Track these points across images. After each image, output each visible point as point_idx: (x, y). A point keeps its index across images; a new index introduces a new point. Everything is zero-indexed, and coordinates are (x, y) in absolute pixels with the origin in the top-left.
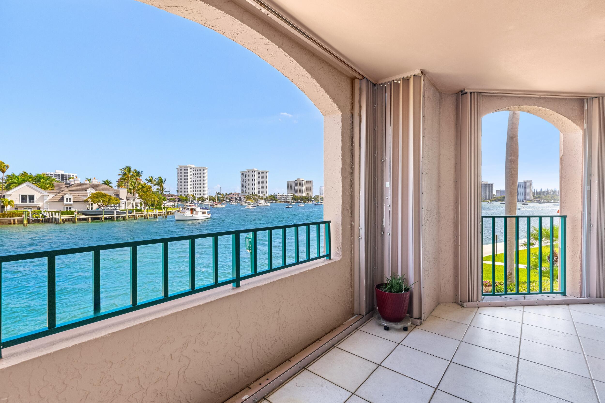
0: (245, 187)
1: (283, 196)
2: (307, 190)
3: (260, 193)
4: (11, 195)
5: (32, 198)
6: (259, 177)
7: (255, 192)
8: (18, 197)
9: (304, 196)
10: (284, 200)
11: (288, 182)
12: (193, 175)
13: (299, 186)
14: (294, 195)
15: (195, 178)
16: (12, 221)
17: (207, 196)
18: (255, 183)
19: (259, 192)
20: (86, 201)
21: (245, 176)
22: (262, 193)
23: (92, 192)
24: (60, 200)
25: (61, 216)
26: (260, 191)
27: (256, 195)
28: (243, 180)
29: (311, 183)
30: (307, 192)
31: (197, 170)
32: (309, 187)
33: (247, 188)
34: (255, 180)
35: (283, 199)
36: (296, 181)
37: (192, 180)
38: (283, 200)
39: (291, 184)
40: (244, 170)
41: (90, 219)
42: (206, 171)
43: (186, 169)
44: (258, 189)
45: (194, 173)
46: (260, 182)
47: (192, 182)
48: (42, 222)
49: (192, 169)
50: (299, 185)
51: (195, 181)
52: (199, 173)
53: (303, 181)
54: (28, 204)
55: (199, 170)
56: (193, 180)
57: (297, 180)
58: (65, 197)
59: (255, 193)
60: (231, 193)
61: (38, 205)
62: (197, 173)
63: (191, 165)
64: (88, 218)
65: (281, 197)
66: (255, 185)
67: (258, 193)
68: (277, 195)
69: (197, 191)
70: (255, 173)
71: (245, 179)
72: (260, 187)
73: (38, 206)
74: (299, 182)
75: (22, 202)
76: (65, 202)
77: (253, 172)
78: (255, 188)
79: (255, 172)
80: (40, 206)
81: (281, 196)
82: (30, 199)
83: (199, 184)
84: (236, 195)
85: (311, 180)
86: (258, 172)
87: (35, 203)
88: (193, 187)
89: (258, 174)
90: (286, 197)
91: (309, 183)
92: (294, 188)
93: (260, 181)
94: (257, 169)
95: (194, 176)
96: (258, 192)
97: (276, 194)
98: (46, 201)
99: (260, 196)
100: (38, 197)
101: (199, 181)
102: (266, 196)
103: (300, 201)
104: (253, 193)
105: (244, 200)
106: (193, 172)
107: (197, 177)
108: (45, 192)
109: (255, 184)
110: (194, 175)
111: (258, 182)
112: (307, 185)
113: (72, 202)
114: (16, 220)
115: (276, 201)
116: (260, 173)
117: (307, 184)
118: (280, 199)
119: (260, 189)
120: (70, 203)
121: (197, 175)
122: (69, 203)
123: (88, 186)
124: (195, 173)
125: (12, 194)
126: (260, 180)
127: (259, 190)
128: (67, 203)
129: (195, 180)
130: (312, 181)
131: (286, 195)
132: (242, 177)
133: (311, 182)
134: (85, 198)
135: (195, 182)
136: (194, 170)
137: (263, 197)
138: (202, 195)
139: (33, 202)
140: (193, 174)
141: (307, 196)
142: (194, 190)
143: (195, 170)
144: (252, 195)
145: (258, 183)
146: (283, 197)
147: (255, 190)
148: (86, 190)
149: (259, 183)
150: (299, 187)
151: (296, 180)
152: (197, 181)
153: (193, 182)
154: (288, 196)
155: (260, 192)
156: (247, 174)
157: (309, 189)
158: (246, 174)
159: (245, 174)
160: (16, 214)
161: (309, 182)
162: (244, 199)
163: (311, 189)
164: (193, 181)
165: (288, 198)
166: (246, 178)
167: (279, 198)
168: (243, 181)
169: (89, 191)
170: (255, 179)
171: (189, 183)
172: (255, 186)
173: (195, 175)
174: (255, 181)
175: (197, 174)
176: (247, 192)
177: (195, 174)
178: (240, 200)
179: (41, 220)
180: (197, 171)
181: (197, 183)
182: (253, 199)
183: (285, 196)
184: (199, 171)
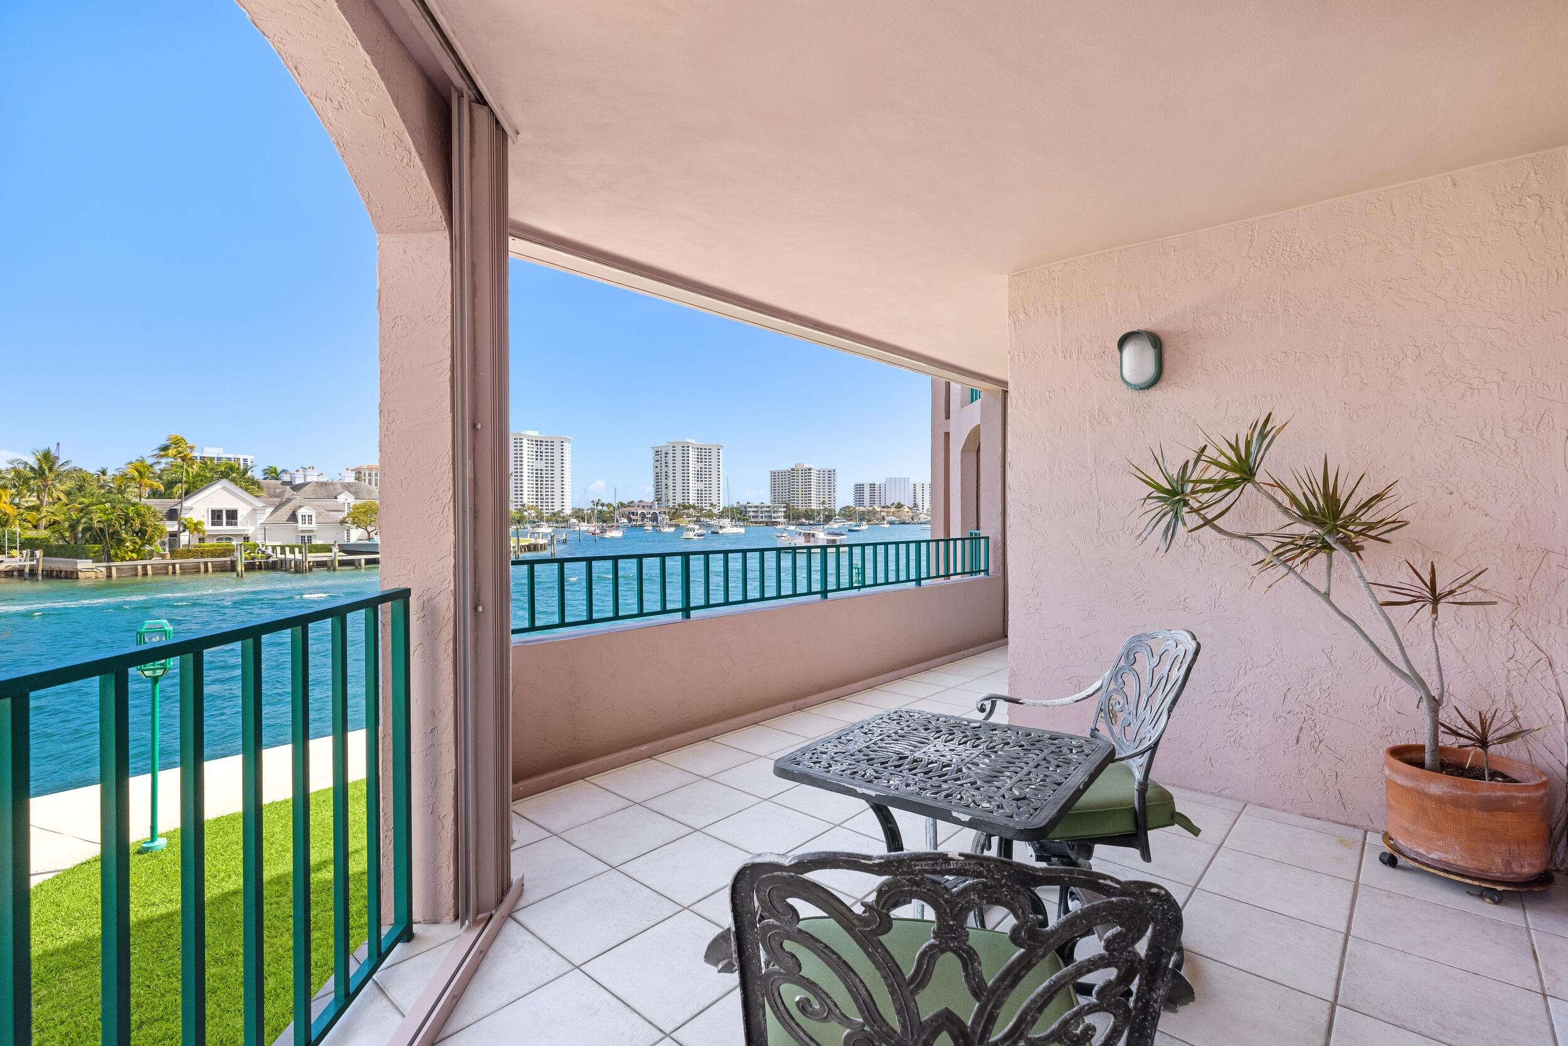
0: (664, 486)
1: (762, 507)
2: (822, 493)
3: (704, 502)
4: (191, 509)
5: (232, 515)
6: (699, 460)
7: (691, 498)
8: (206, 514)
9: (813, 507)
10: (765, 519)
11: (774, 475)
12: (534, 457)
13: (800, 484)
14: (787, 507)
15: (541, 465)
16: (202, 566)
17: (571, 508)
18: (690, 475)
19: (700, 498)
20: (343, 522)
21: (663, 458)
22: (707, 502)
23: (349, 501)
24: (288, 520)
25: (308, 555)
26: (703, 495)
27: (694, 507)
28: (659, 468)
29: (832, 476)
30: (822, 500)
31: (544, 444)
32: (827, 484)
33: (671, 488)
34: (690, 468)
35: (762, 517)
36: (793, 470)
37: (532, 470)
38: (761, 520)
39: (780, 477)
40: (661, 442)
41: (363, 562)
42: (567, 446)
43: (519, 441)
44: (698, 490)
45: (537, 452)
46: (703, 473)
47: (532, 473)
48: (260, 568)
49: (532, 441)
50: (800, 481)
51: (539, 472)
52: (549, 451)
53: (810, 469)
54: (224, 528)
55: (549, 444)
56: (534, 468)
57: (796, 468)
58: (300, 513)
59: (691, 502)
60: (632, 502)
61: (245, 530)
62: (544, 451)
63: (529, 433)
64: (360, 560)
65: (757, 512)
66: (690, 481)
67: (696, 502)
68: (745, 507)
69: (545, 497)
70: (690, 452)
71: (664, 465)
72: (701, 486)
73: (246, 533)
74: (800, 472)
75: (213, 524)
76: (300, 524)
77: (686, 449)
78: (691, 488)
79: (690, 448)
80: (250, 533)
81: (755, 509)
82: (228, 517)
83: (549, 479)
84: (643, 507)
85: (831, 468)
86: (698, 449)
87: (239, 527)
88: (535, 486)
89: (696, 453)
90: (771, 510)
91: (826, 476)
92: (787, 488)
93: (703, 470)
94: (693, 441)
95: (537, 459)
96: (696, 498)
97: (743, 503)
98: (261, 521)
99: (702, 510)
100: (244, 515)
101: (549, 472)
102: (717, 508)
103: (804, 521)
104: (686, 501)
105: (663, 519)
106: (535, 450)
107: (544, 461)
108: (258, 504)
109: (690, 478)
110: (537, 456)
111: (696, 473)
112: (821, 481)
113: (314, 526)
114: (210, 565)
115: (744, 520)
116: (703, 451)
117: (822, 479)
118: (754, 517)
119: (703, 492)
120: (310, 525)
121: (544, 458)
122: (307, 526)
123: (339, 488)
124: (539, 450)
125: (193, 506)
126: (701, 468)
127: (699, 492)
128: (304, 526)
129: (541, 470)
130: (834, 471)
131: (769, 507)
132: (657, 461)
133: (832, 473)
134: (340, 516)
135: (539, 475)
136: (537, 445)
137: (710, 510)
138: (557, 508)
139: (236, 524)
140: (534, 453)
141: (822, 508)
142: (537, 495)
143: (541, 445)
144: (683, 506)
145: (696, 476)
146: (762, 512)
147: (691, 495)
148: (336, 498)
149: (699, 477)
150: (800, 487)
151: (793, 467)
152: (544, 472)
153: (535, 475)
154: (775, 509)
155: (704, 498)
156: (671, 452)
157: (827, 490)
158: (666, 453)
159: (663, 453)
160: (209, 551)
161: (826, 473)
162: (663, 516)
163: (832, 490)
164: (535, 472)
165: (773, 515)
166: (666, 463)
167: (751, 513)
168: (658, 470)
169: (342, 498)
170: (690, 465)
171: (525, 478)
172: (691, 485)
173: (541, 456)
174: (690, 472)
175: (544, 454)
176: (671, 498)
177: (539, 454)
178: (655, 518)
179: (258, 563)
180: (544, 447)
181: (544, 476)
182: (685, 516)
183: (768, 509)
184: (549, 447)
